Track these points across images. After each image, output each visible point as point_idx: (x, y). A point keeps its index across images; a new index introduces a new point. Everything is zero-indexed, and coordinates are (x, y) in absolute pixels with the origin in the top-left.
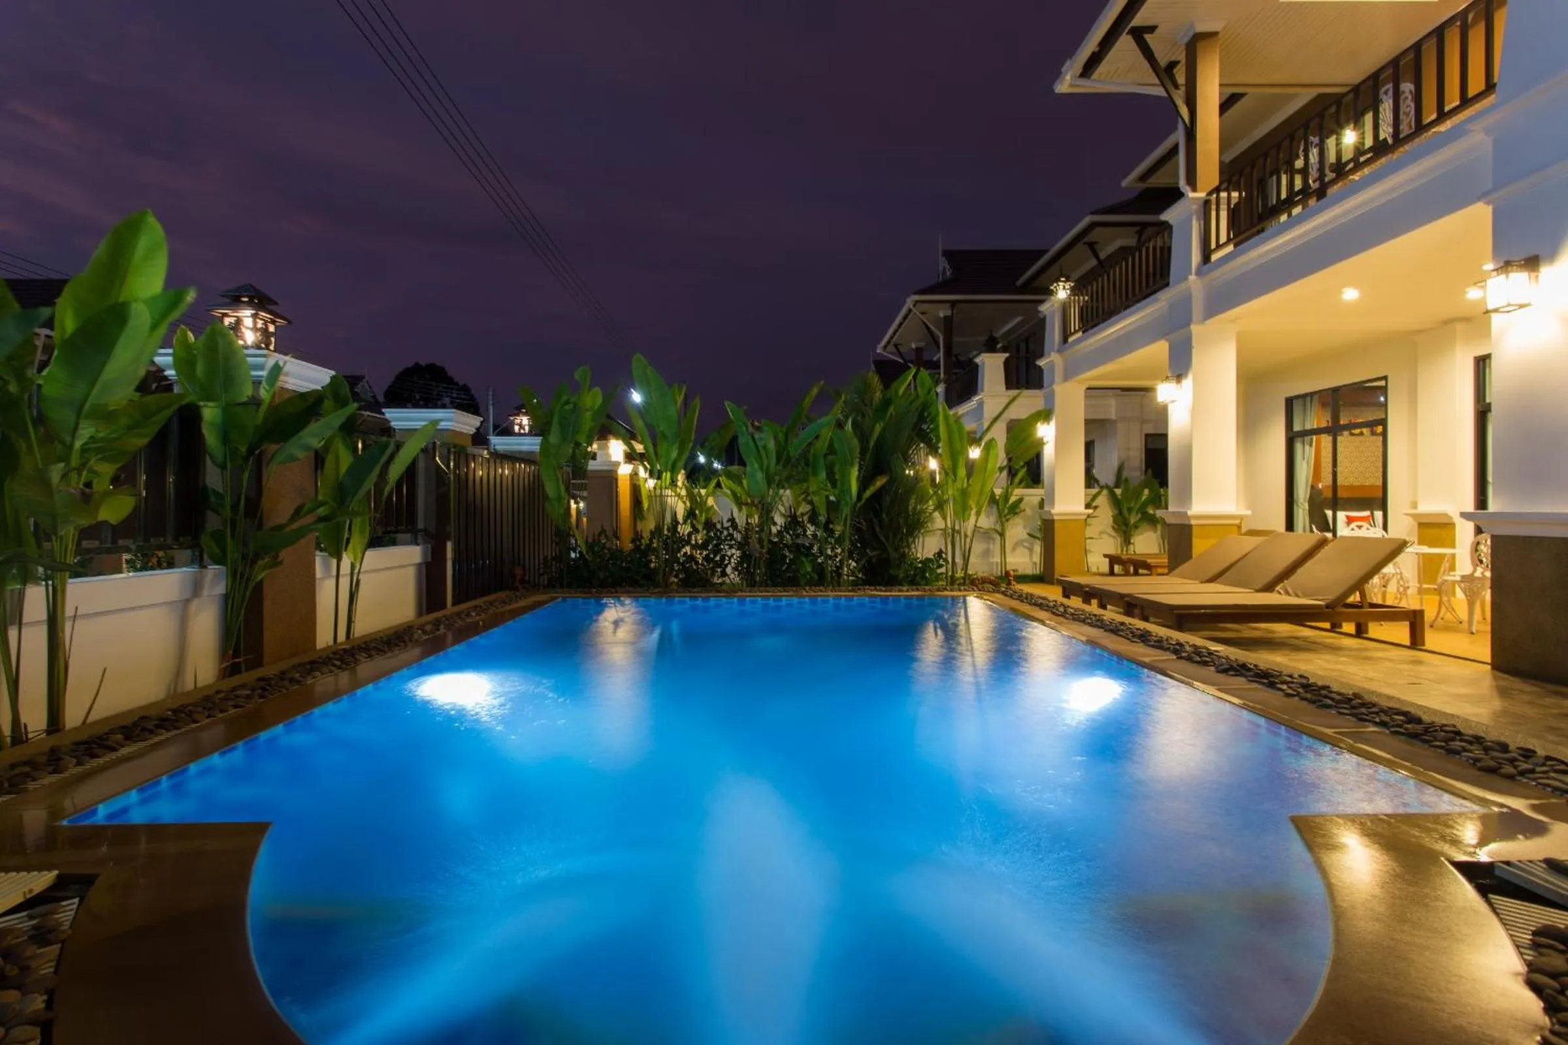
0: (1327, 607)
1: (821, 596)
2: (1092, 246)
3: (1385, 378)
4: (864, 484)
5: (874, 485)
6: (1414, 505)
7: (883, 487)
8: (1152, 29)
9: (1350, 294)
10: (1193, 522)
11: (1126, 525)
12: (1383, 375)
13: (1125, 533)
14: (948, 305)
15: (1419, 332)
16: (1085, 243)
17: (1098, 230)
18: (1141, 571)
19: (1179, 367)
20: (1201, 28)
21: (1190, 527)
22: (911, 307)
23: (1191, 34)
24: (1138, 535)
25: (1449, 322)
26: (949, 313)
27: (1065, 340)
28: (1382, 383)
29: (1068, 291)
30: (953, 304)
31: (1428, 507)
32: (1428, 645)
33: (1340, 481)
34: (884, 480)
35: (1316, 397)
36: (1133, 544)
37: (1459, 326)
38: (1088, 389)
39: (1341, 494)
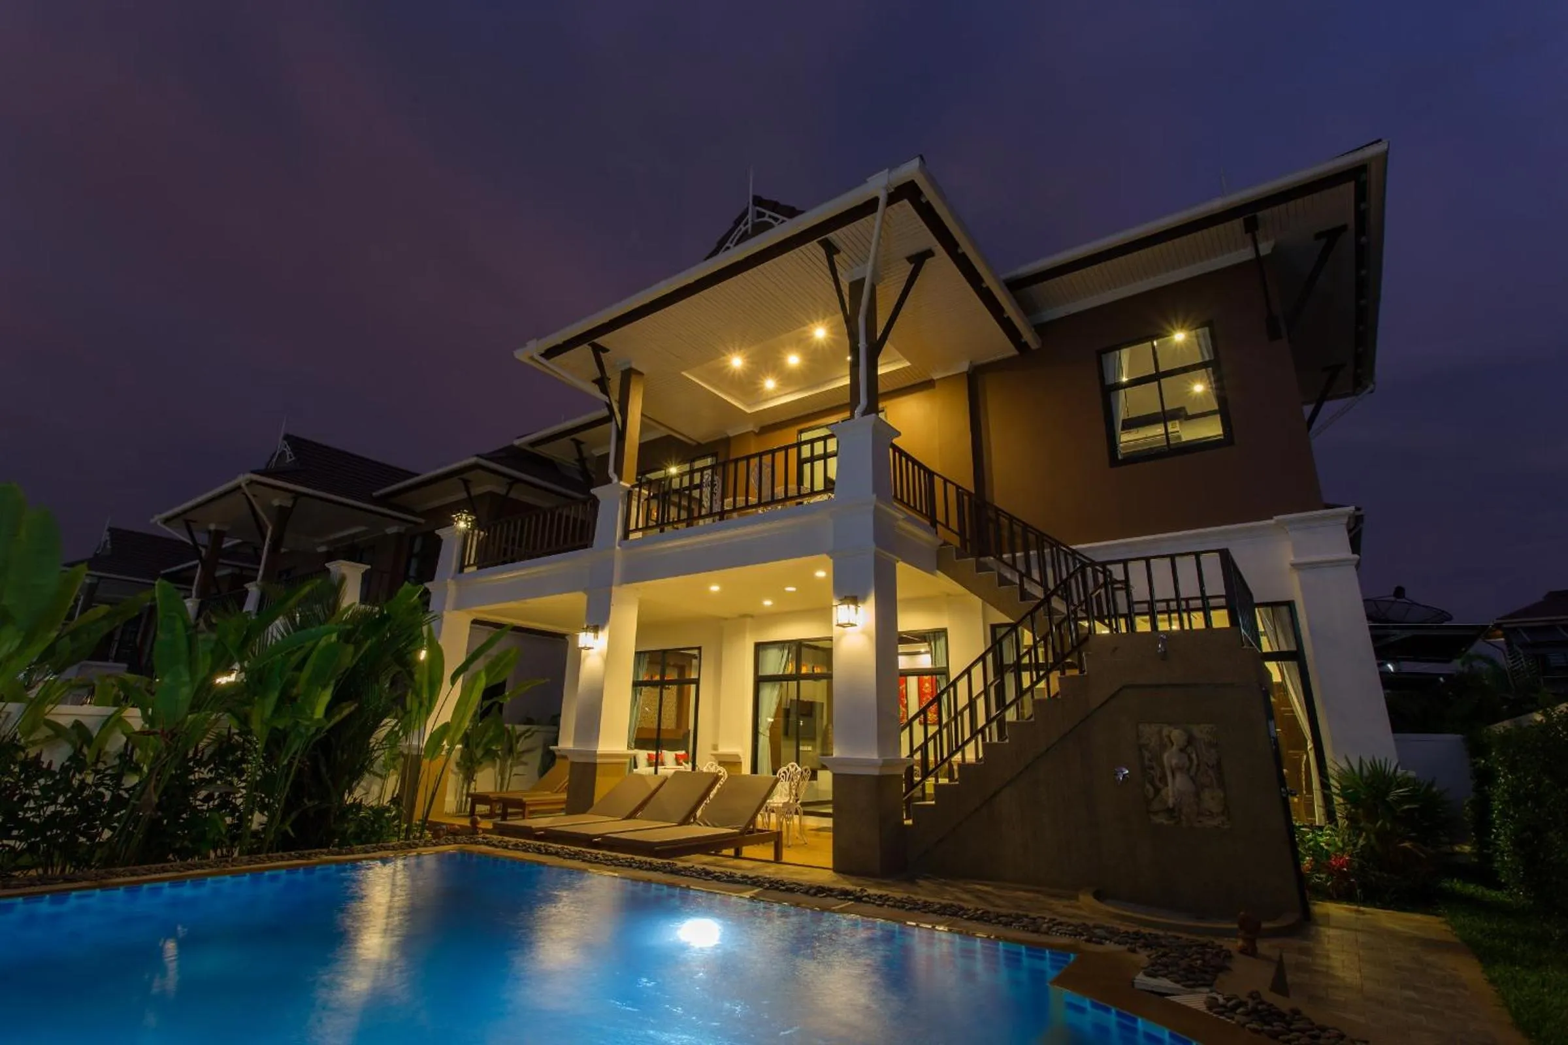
0: (741, 833)
1: (268, 869)
2: (466, 483)
3: (699, 648)
4: (330, 710)
5: (341, 713)
6: (715, 747)
7: (350, 715)
8: (605, 350)
9: (715, 588)
10: (598, 761)
11: (471, 761)
12: (698, 646)
13: (468, 769)
14: (289, 495)
15: (726, 619)
16: (459, 479)
17: (480, 471)
18: (510, 810)
19: (597, 621)
20: (634, 366)
21: (595, 764)
22: (243, 485)
23: (627, 366)
24: (481, 771)
25: (745, 616)
26: (288, 503)
27: (461, 568)
28: (696, 652)
29: (469, 523)
30: (297, 495)
31: (724, 749)
32: (785, 859)
33: (663, 727)
34: (353, 708)
35: (647, 655)
36: (475, 781)
37: (749, 620)
38: (475, 622)
39: (663, 736)
